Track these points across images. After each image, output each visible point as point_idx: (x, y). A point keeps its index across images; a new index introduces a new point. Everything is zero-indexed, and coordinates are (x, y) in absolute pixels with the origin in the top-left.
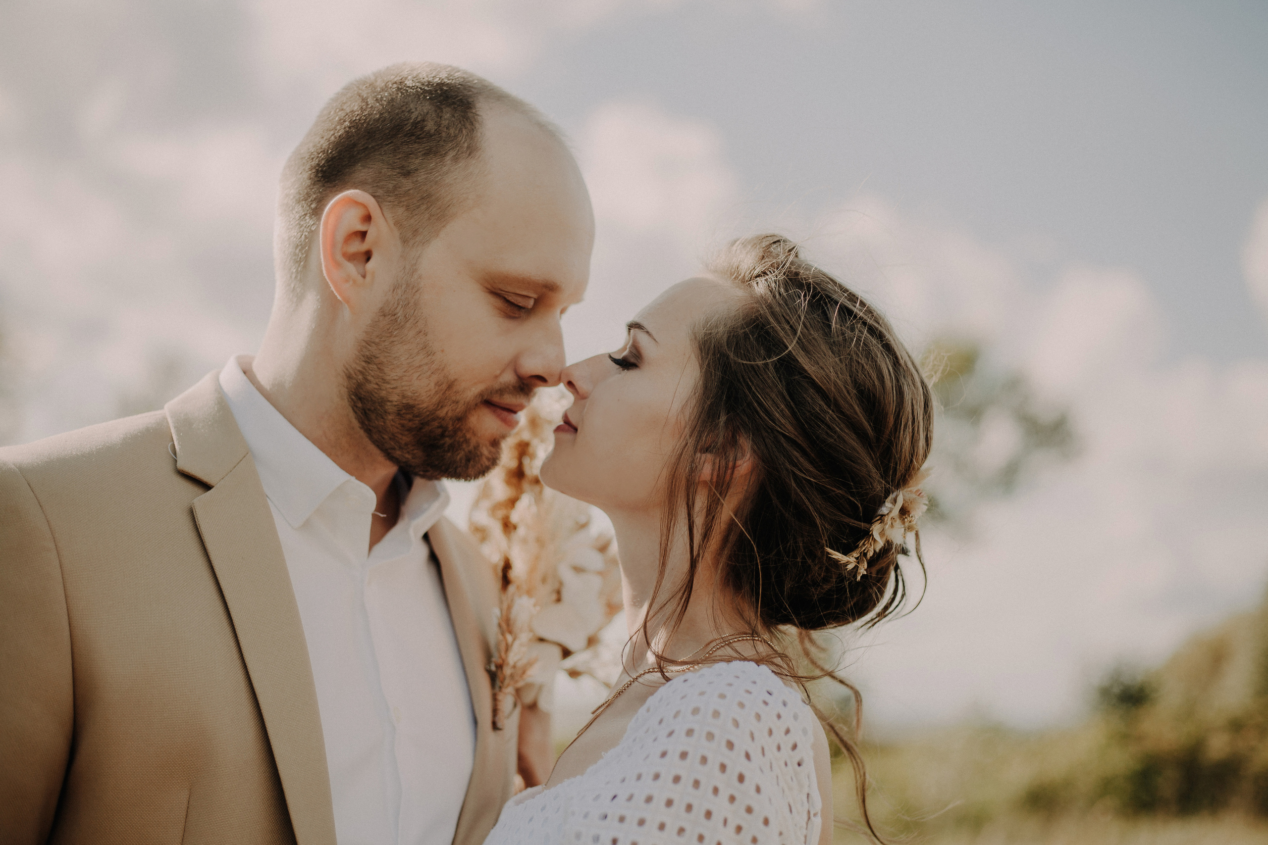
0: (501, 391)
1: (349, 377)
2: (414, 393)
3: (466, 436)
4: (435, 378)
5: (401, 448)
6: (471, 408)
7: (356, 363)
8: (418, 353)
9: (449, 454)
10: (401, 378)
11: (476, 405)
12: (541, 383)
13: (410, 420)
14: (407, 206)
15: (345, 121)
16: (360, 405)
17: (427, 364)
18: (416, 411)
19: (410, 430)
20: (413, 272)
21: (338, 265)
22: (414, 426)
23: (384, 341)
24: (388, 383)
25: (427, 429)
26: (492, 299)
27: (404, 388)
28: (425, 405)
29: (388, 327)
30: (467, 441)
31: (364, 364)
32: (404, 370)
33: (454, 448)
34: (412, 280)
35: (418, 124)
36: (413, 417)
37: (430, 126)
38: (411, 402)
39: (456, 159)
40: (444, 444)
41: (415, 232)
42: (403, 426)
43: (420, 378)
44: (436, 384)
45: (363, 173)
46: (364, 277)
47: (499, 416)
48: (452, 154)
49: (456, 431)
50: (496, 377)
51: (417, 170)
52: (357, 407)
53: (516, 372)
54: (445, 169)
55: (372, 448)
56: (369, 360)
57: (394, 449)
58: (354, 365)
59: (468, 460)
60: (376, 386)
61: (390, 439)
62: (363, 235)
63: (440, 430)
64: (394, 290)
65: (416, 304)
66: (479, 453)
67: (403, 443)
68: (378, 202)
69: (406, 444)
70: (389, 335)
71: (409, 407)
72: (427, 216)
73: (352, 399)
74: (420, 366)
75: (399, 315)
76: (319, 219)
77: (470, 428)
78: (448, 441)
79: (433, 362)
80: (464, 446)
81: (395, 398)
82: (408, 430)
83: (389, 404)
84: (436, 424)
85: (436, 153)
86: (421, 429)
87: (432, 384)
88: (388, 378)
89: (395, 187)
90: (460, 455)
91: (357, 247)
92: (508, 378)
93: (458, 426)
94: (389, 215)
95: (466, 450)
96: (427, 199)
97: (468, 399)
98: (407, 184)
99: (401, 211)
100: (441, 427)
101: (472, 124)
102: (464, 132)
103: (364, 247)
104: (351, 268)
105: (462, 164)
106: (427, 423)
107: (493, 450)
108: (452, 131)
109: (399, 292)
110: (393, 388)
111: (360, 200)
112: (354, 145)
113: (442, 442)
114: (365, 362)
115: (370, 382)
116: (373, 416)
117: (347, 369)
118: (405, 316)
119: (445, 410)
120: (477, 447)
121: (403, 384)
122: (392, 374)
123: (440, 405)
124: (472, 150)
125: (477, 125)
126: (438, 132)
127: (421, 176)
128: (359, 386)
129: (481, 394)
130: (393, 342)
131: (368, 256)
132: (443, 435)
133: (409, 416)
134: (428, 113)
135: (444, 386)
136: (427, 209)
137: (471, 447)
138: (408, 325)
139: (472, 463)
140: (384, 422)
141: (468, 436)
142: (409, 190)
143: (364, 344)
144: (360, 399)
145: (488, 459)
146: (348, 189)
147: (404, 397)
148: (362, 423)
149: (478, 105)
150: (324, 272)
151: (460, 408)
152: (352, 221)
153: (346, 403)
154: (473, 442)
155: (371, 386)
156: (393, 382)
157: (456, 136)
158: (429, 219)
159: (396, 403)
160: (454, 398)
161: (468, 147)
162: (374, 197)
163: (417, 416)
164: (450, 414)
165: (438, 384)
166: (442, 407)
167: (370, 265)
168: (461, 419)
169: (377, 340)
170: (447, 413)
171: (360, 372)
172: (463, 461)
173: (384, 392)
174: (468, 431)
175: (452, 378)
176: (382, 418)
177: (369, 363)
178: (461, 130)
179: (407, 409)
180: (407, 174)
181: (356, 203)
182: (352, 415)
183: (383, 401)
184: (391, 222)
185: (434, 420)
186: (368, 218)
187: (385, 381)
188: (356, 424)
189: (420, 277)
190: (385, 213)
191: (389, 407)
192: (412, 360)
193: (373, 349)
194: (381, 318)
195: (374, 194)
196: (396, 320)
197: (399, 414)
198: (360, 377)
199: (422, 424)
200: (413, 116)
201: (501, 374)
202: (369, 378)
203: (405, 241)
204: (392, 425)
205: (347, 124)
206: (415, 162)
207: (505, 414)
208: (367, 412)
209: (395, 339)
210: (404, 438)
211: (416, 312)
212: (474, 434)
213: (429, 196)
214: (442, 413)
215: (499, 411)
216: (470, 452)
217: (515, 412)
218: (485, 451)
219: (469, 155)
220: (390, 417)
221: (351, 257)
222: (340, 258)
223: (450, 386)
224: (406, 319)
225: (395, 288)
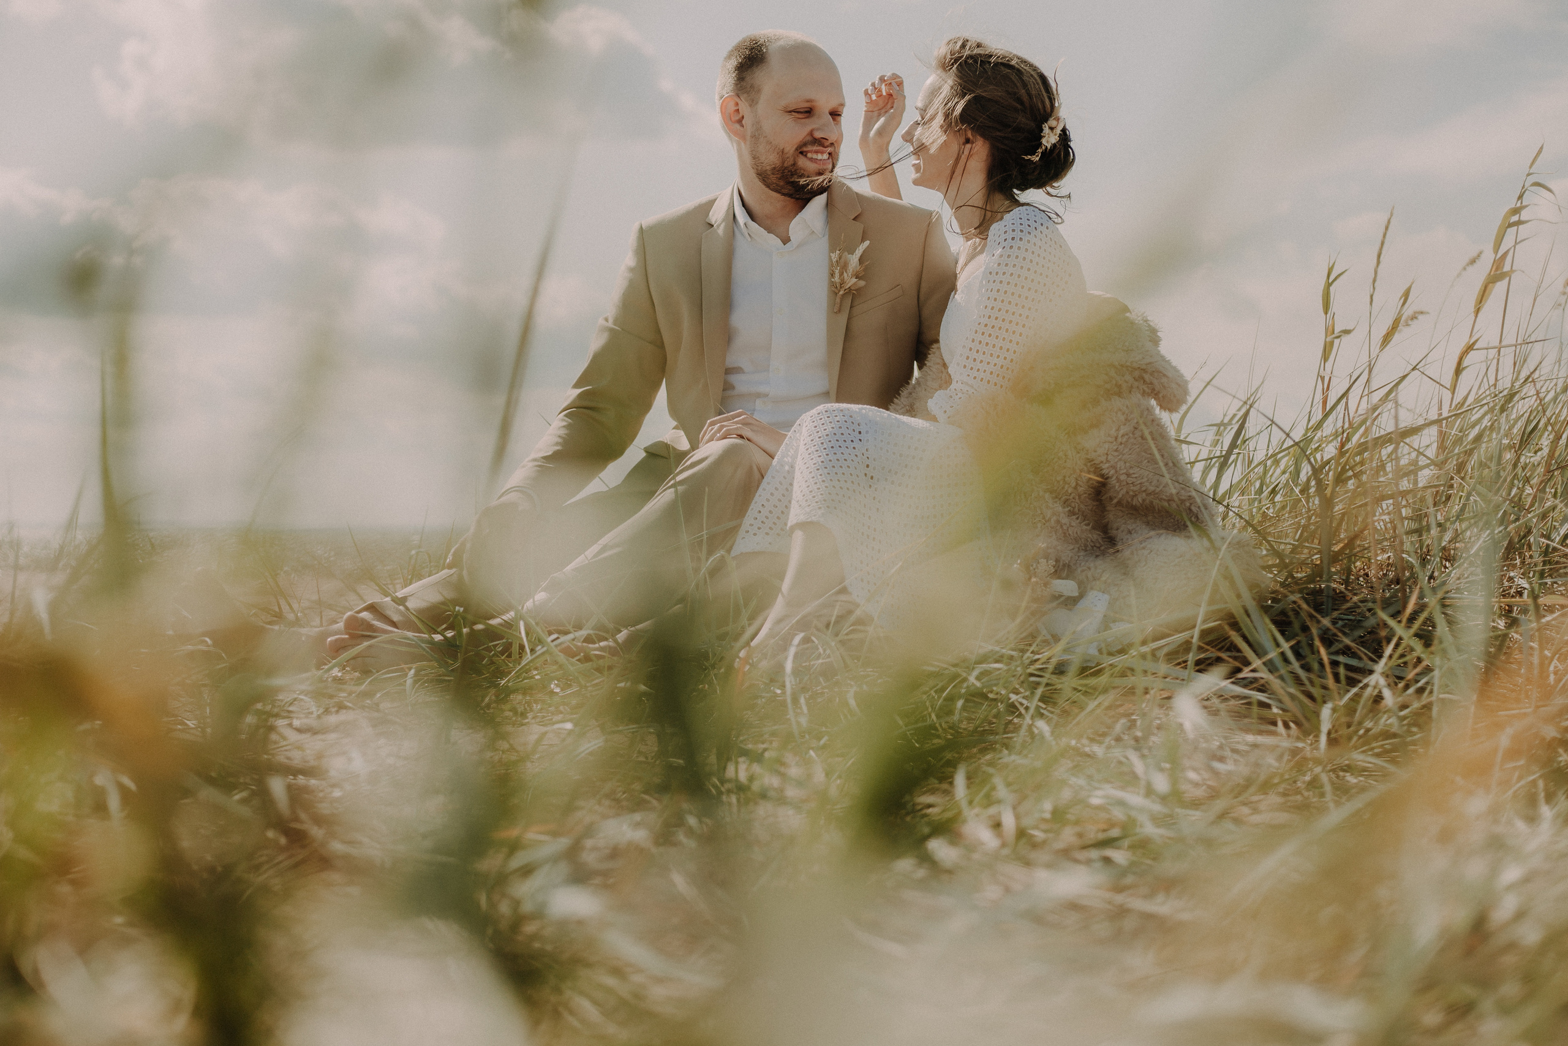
1: (753, 168)
4: (776, 153)
6: (795, 157)
7: (752, 162)
11: (796, 155)
14: (747, 92)
16: (760, 177)
18: (777, 169)
20: (757, 116)
22: (781, 176)
26: (790, 114)
29: (755, 141)
31: (754, 160)
32: (765, 154)
34: (757, 119)
38: (773, 166)
39: (757, 66)
41: (753, 101)
42: (777, 178)
46: (744, 126)
49: (796, 171)
52: (760, 179)
53: (812, 137)
54: (754, 72)
56: (754, 158)
62: (738, 111)
63: (790, 173)
64: (752, 127)
65: (761, 127)
68: (737, 96)
70: (756, 144)
71: (774, 168)
73: (757, 177)
77: (801, 168)
79: (773, 146)
81: (768, 168)
83: (768, 171)
84: (787, 171)
86: (783, 176)
87: (776, 155)
88: (762, 161)
89: (741, 87)
91: (735, 117)
93: (796, 169)
94: (742, 99)
96: (752, 86)
97: (792, 155)
98: (744, 84)
99: (745, 95)
103: (741, 115)
104: (736, 126)
105: (760, 67)
109: (757, 128)
110: (766, 164)
116: (766, 180)
117: (752, 166)
119: (786, 163)
121: (767, 160)
122: (763, 158)
123: (783, 162)
124: (764, 65)
127: (748, 78)
129: (797, 150)
130: (758, 146)
131: (741, 119)
132: (792, 175)
133: (776, 172)
135: (781, 153)
136: (754, 90)
138: (761, 136)
140: (771, 180)
141: (802, 171)
142: (745, 86)
143: (751, 153)
144: (759, 175)
147: (770, 165)
148: (765, 185)
150: (728, 130)
151: (790, 161)
152: (733, 107)
155: (760, 168)
156: (764, 161)
158: (755, 93)
160: (786, 156)
163: (779, 171)
164: (789, 164)
165: (778, 154)
167: (743, 122)
168: (793, 164)
171: (755, 164)
173: (764, 168)
175: (781, 147)
176: (769, 178)
179: (774, 170)
180: (743, 80)
182: (760, 183)
183: (766, 171)
184: (744, 101)
186: (737, 104)
187: (763, 164)
189: (761, 117)
191: (769, 173)
192: (766, 149)
193: (756, 154)
194: (752, 139)
196: (757, 138)
197: (773, 173)
198: (755, 166)
202: (758, 165)
203: (750, 106)
208: (764, 179)
209: (758, 144)
211: (763, 131)
214: (786, 165)
219: (762, 62)
220: (771, 177)
221: (737, 121)
222: (732, 124)
223: (783, 152)
224: (759, 135)
225: (753, 125)
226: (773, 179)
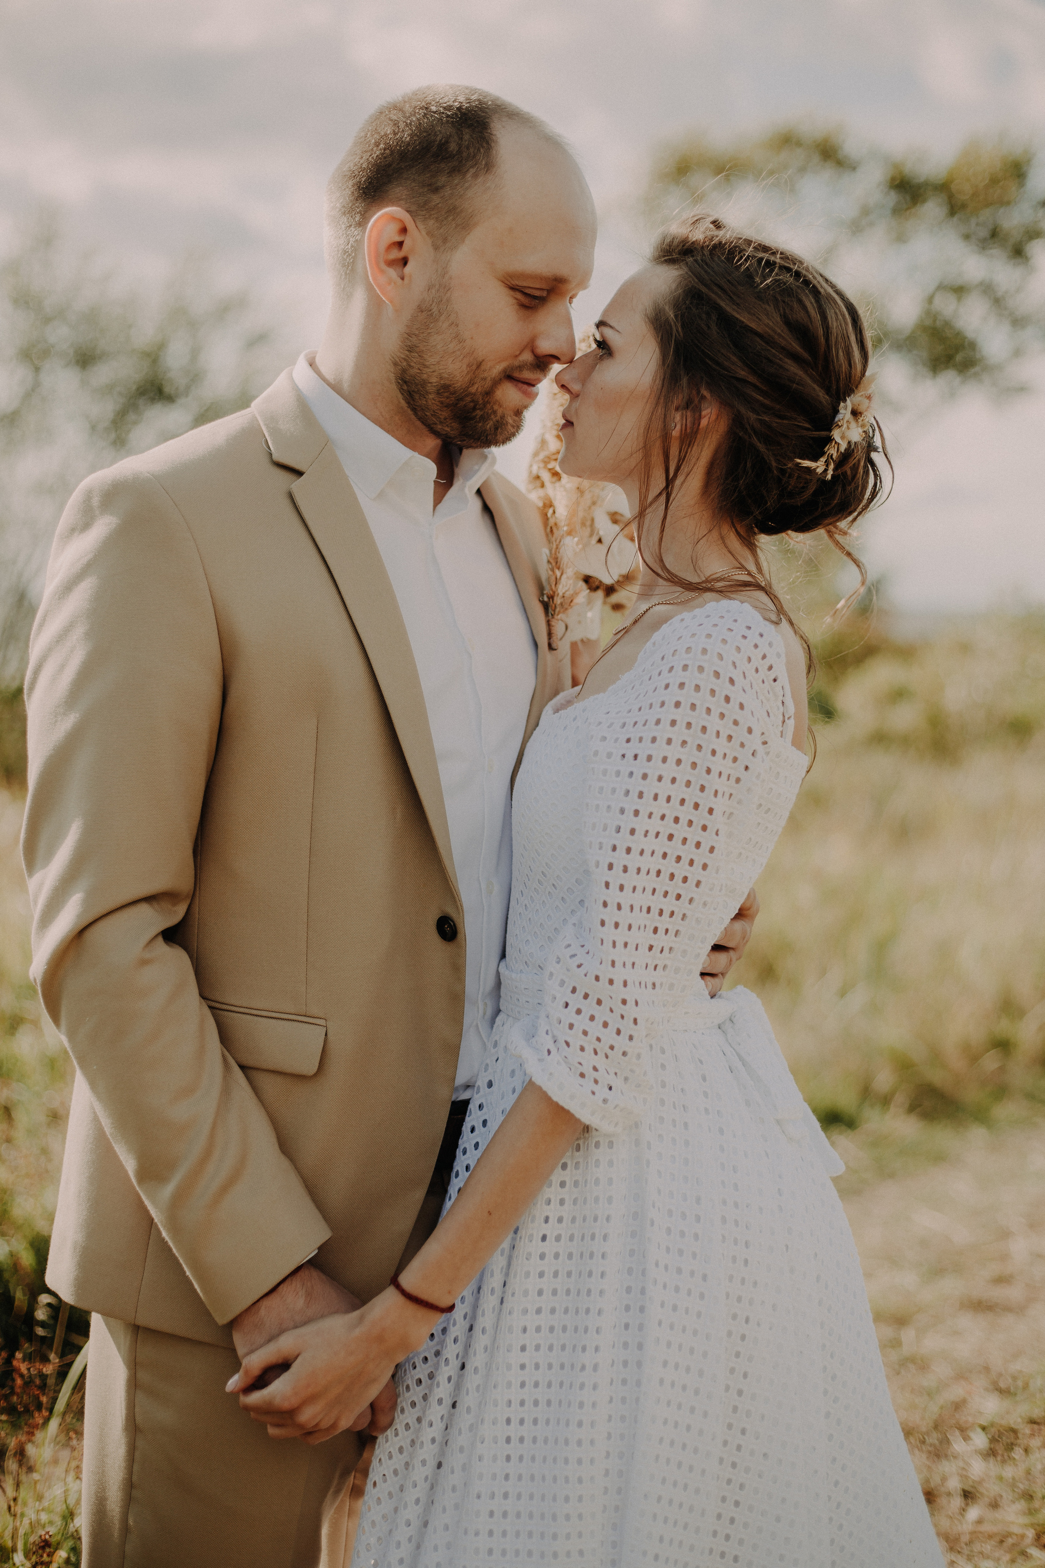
0: (521, 368)
1: (395, 364)
2: (450, 375)
3: (493, 408)
4: (466, 360)
5: (441, 422)
6: (496, 383)
7: (401, 353)
8: (451, 342)
9: (480, 424)
10: (438, 363)
11: (501, 379)
12: (555, 360)
13: (448, 398)
14: (437, 218)
15: (379, 144)
16: (405, 387)
17: (459, 350)
18: (452, 389)
19: (447, 406)
20: (445, 274)
21: (382, 271)
22: (451, 402)
23: (423, 333)
24: (427, 367)
25: (462, 404)
26: (512, 293)
27: (441, 371)
28: (459, 384)
29: (425, 320)
30: (495, 412)
31: (407, 353)
32: (441, 356)
33: (484, 418)
34: (444, 280)
35: (443, 146)
36: (450, 394)
37: (453, 147)
38: (448, 382)
39: (476, 176)
40: (475, 417)
41: (445, 240)
42: (442, 403)
43: (454, 362)
44: (467, 366)
45: (398, 190)
46: (403, 279)
47: (520, 390)
48: (472, 171)
49: (485, 404)
50: (516, 356)
51: (444, 186)
52: (403, 389)
53: (533, 352)
54: (467, 185)
55: (418, 423)
56: (411, 349)
57: (436, 424)
58: (399, 354)
59: (496, 429)
60: (419, 371)
61: (432, 415)
62: (400, 244)
63: (472, 404)
64: (428, 290)
65: (448, 301)
66: (504, 422)
67: (442, 417)
68: (412, 216)
69: (445, 419)
70: (426, 328)
72: (454, 225)
73: (399, 383)
74: (454, 352)
75: (434, 310)
76: (364, 232)
77: (496, 401)
78: (479, 413)
79: (464, 348)
80: (492, 417)
81: (434, 380)
82: (446, 407)
83: (429, 385)
84: (468, 399)
85: (459, 171)
86: (457, 404)
87: (465, 366)
88: (427, 363)
89: (426, 203)
90: (490, 425)
91: (395, 254)
92: (527, 357)
93: (486, 400)
94: (421, 226)
95: (494, 420)
96: (453, 211)
97: (493, 376)
98: (436, 199)
99: (431, 222)
100: (473, 401)
101: (488, 143)
102: (482, 150)
103: (401, 254)
104: (392, 273)
105: (480, 180)
106: (462, 399)
107: (516, 418)
108: (471, 150)
109: (433, 291)
110: (433, 372)
111: (398, 216)
112: (390, 165)
113: (474, 414)
114: (408, 351)
115: (413, 367)
116: (417, 396)
117: (393, 358)
118: (439, 311)
119: (476, 386)
120: (503, 417)
121: (440, 368)
122: (431, 360)
123: (472, 383)
124: (489, 167)
125: (493, 145)
126: (459, 152)
127: (447, 192)
128: (404, 371)
129: (505, 371)
130: (430, 333)
131: (405, 261)
132: (474, 409)
133: (446, 394)
134: (450, 136)
135: (474, 367)
136: (454, 219)
137: (498, 418)
138: (442, 318)
139: (499, 430)
140: (426, 401)
141: (496, 407)
142: (438, 204)
143: (406, 336)
144: (405, 382)
145: (513, 427)
146: (387, 206)
147: (441, 378)
148: (408, 403)
149: (492, 125)
150: (370, 278)
151: (488, 383)
152: (391, 234)
153: (394, 386)
154: (500, 412)
155: (413, 371)
156: (432, 366)
157: (474, 156)
158: (456, 227)
159: (435, 384)
160: (482, 376)
161: (486, 164)
162: (408, 211)
163: (453, 394)
164: (479, 390)
165: (469, 366)
166: (473, 384)
167: (408, 269)
168: (489, 393)
169: (417, 332)
170: (477, 389)
171: (405, 360)
172: (493, 429)
173: (425, 375)
174: (495, 403)
175: (480, 359)
176: (425, 398)
177: (411, 351)
178: (479, 150)
179: (445, 388)
180: (436, 190)
181: (394, 218)
182: (400, 396)
183: (424, 383)
184: (424, 233)
185: (467, 396)
186: (404, 230)
187: (426, 366)
188: (403, 403)
189: (451, 278)
190: (419, 224)
191: (429, 388)
192: (447, 347)
193: (414, 339)
194: (419, 314)
195: (408, 209)
196: (431, 315)
197: (438, 393)
198: (405, 364)
199: (458, 400)
200: (438, 138)
201: (520, 354)
202: (412, 364)
203: (436, 248)
204: (433, 403)
205: (382, 146)
206: (442, 179)
207: (525, 386)
208: (412, 393)
209: (432, 330)
210: (443, 413)
211: (448, 307)
212: (501, 406)
213: (455, 208)
214: (473, 389)
215: (520, 385)
216: (498, 421)
217: (534, 386)
218: (510, 421)
219: (487, 171)
220: (431, 396)
221: (391, 263)
222: (383, 266)
223: (479, 365)
224: (440, 313)
225: (430, 288)
226: (432, 400)
